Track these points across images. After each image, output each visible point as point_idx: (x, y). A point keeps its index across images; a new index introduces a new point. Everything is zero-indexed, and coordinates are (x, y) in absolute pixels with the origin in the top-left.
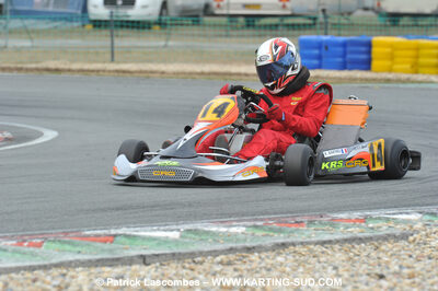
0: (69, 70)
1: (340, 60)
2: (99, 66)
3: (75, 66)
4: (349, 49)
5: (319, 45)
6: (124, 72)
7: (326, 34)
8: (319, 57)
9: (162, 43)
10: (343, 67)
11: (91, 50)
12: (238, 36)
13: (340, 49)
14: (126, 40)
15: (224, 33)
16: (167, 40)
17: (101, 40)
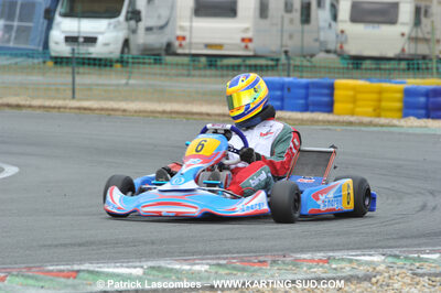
0: (30, 107)
1: (302, 101)
2: (60, 103)
3: (36, 103)
4: (312, 91)
5: (282, 87)
6: (85, 109)
7: (289, 76)
8: (282, 99)
9: (124, 81)
10: (306, 108)
11: (53, 87)
12: (200, 76)
13: (303, 91)
14: (87, 78)
15: (185, 72)
16: (129, 78)
17: (62, 77)
